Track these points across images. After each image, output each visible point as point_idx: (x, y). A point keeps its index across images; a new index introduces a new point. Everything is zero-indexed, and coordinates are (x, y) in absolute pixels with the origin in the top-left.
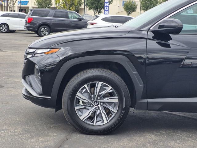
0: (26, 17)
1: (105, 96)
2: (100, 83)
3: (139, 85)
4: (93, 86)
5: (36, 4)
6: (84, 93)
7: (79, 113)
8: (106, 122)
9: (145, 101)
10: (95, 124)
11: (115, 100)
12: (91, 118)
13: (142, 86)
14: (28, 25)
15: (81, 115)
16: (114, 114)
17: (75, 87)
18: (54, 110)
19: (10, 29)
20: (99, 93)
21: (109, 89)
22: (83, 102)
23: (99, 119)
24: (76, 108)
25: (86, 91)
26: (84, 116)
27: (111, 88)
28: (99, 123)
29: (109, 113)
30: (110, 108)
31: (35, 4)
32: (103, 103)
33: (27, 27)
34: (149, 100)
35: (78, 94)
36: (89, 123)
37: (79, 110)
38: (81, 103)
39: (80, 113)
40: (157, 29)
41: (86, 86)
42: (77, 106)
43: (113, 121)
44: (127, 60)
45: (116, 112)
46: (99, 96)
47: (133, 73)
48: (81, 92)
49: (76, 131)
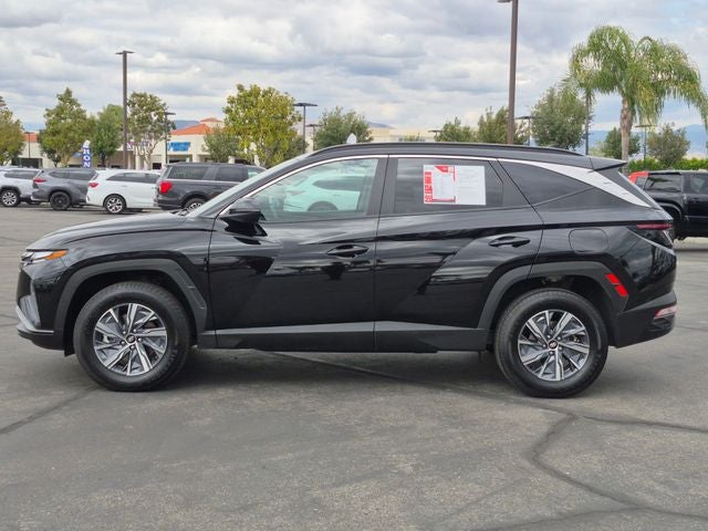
0: (159, 181)
1: (144, 326)
2: (135, 306)
3: (201, 308)
4: (123, 312)
5: (207, 148)
6: (109, 322)
7: (100, 357)
8: (147, 369)
9: (213, 333)
10: (128, 374)
11: (162, 332)
12: (121, 364)
13: (204, 308)
14: (161, 198)
15: (104, 360)
16: (160, 357)
17: (93, 314)
18: (63, 352)
19: (128, 206)
20: (135, 321)
21: (151, 315)
22: (109, 338)
23: (136, 365)
24: (96, 348)
25: (113, 320)
26: (109, 360)
27: (153, 313)
28: (136, 373)
29: (151, 355)
30: (154, 346)
31: (204, 150)
32: (143, 338)
33: (159, 201)
34: (219, 332)
35: (99, 324)
36: (119, 372)
37: (101, 350)
38: (106, 340)
39: (104, 356)
40: (229, 215)
41: (111, 310)
42: (97, 344)
43: (159, 367)
44: (177, 266)
45: (163, 352)
46: (134, 327)
47: (188, 287)
48: (103, 322)
49: (97, 388)
